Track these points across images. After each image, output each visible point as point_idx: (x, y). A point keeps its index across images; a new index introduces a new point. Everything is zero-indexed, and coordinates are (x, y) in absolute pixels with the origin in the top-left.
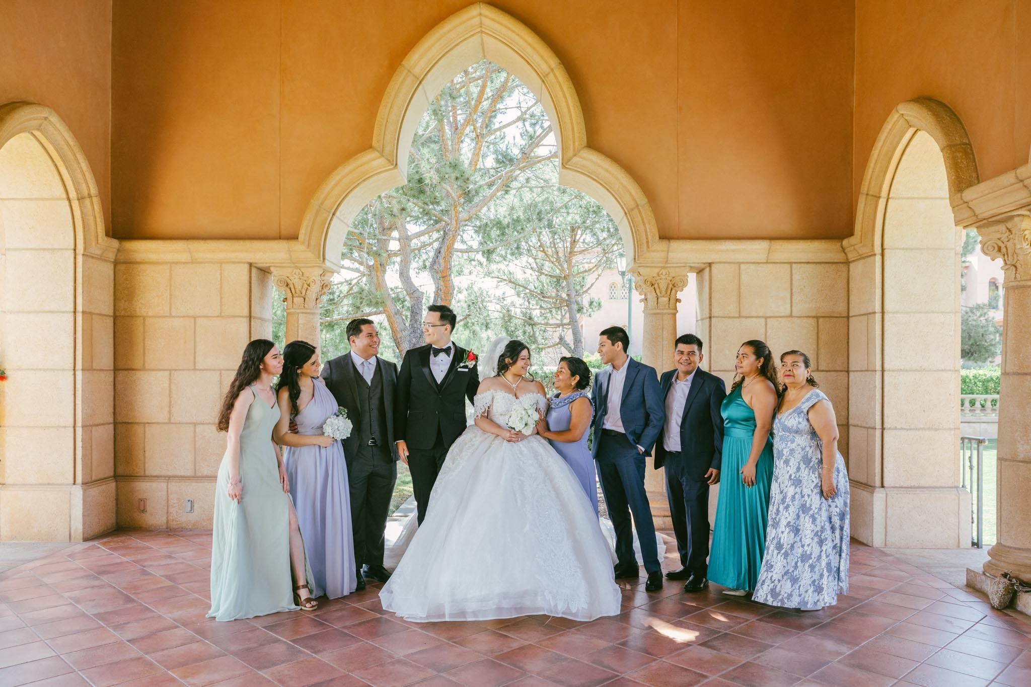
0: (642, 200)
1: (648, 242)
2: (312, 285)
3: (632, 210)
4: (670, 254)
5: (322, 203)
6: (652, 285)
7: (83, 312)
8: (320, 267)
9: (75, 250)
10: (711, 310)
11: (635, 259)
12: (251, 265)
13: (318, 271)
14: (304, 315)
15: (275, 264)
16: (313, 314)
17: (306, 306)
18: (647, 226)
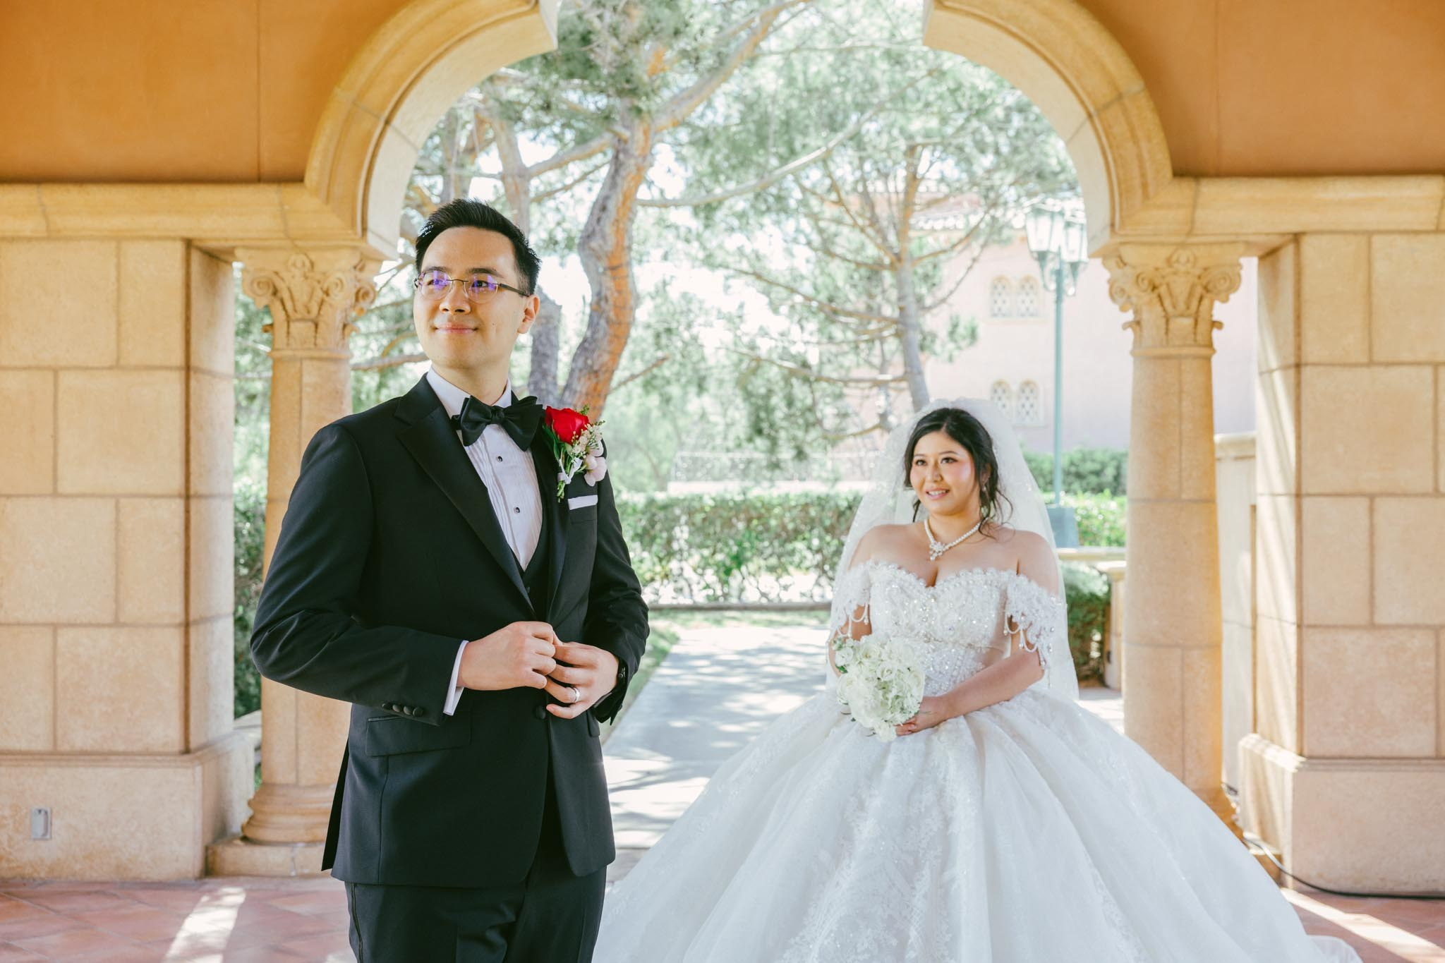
0: (1131, 83)
1: (1145, 186)
2: (334, 291)
3: (1107, 107)
4: (1200, 214)
5: (361, 95)
6: (1154, 288)
8: (354, 248)
10: (1299, 348)
11: (1112, 225)
12: (189, 244)
13: (346, 260)
14: (316, 363)
15: (247, 243)
16: (336, 360)
17: (319, 341)
18: (1144, 144)
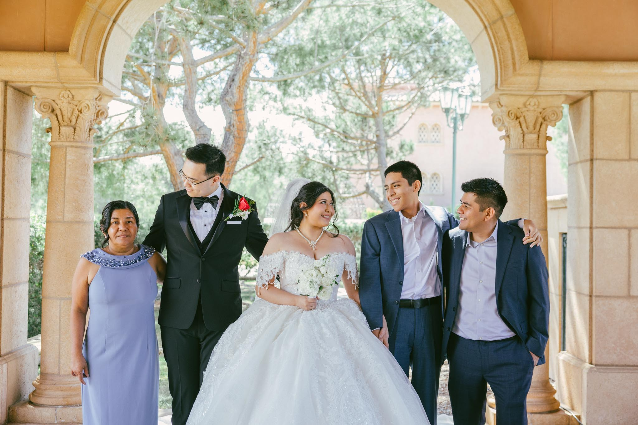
0: (507, 10)
1: (514, 64)
2: (85, 111)
3: (494, 22)
4: (542, 78)
5: (100, 6)
6: (517, 118)
8: (96, 88)
10: (592, 151)
11: (496, 85)
12: (6, 84)
13: (92, 94)
14: (74, 149)
15: (38, 84)
16: (85, 148)
17: (76, 137)
18: (514, 42)
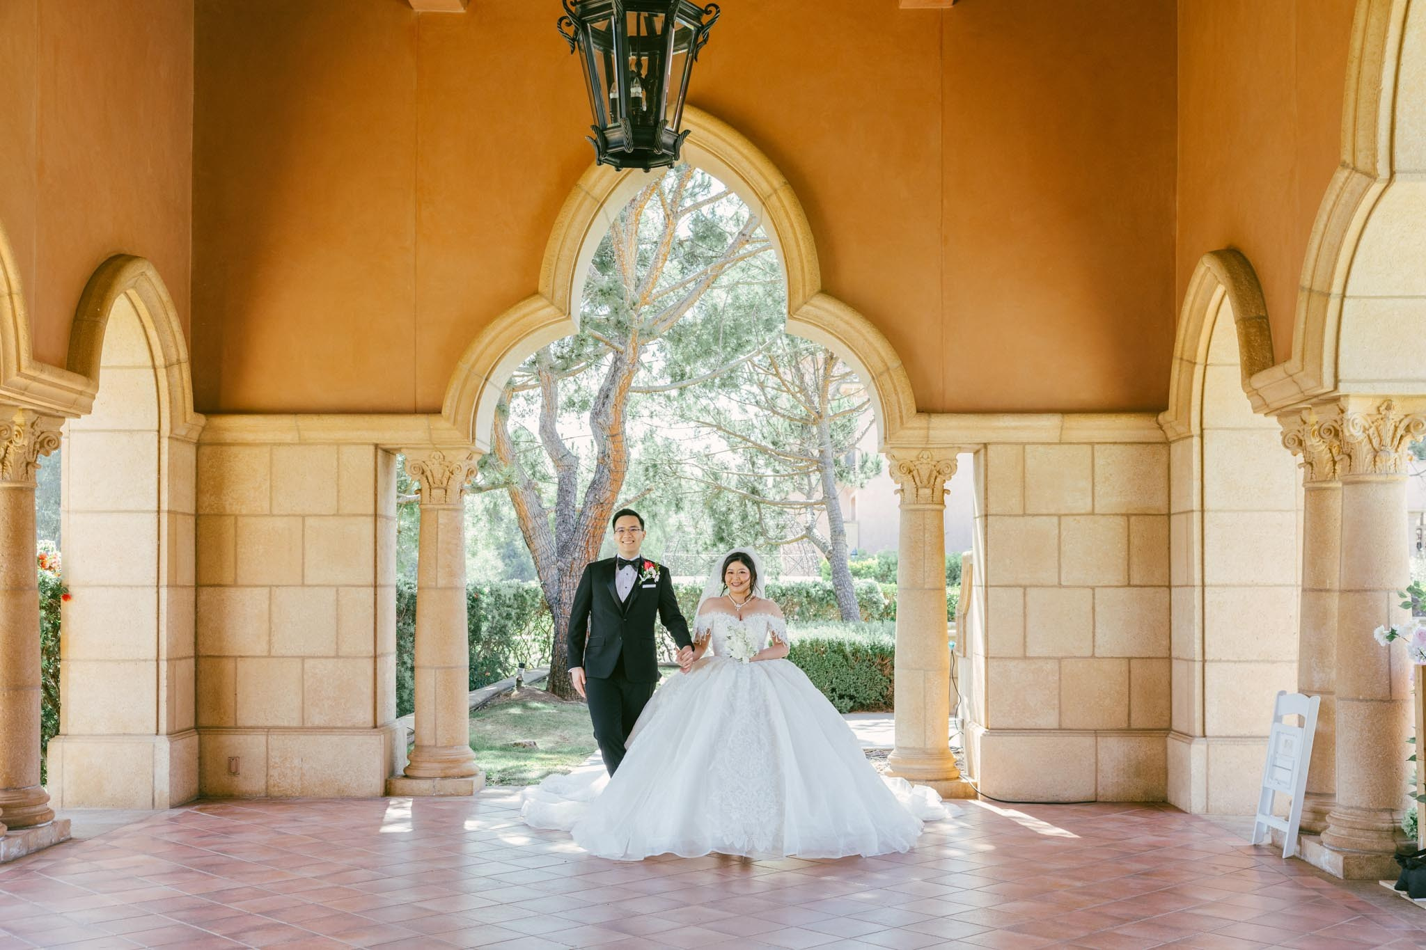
0: (894, 362)
2: (456, 472)
3: (882, 373)
4: (932, 432)
5: (473, 366)
6: (910, 472)
7: (169, 512)
8: (468, 448)
9: (159, 431)
10: (987, 505)
11: (885, 437)
12: (376, 446)
13: (464, 454)
14: (446, 512)
15: (408, 446)
16: (456, 510)
17: (447, 500)
18: (901, 394)
